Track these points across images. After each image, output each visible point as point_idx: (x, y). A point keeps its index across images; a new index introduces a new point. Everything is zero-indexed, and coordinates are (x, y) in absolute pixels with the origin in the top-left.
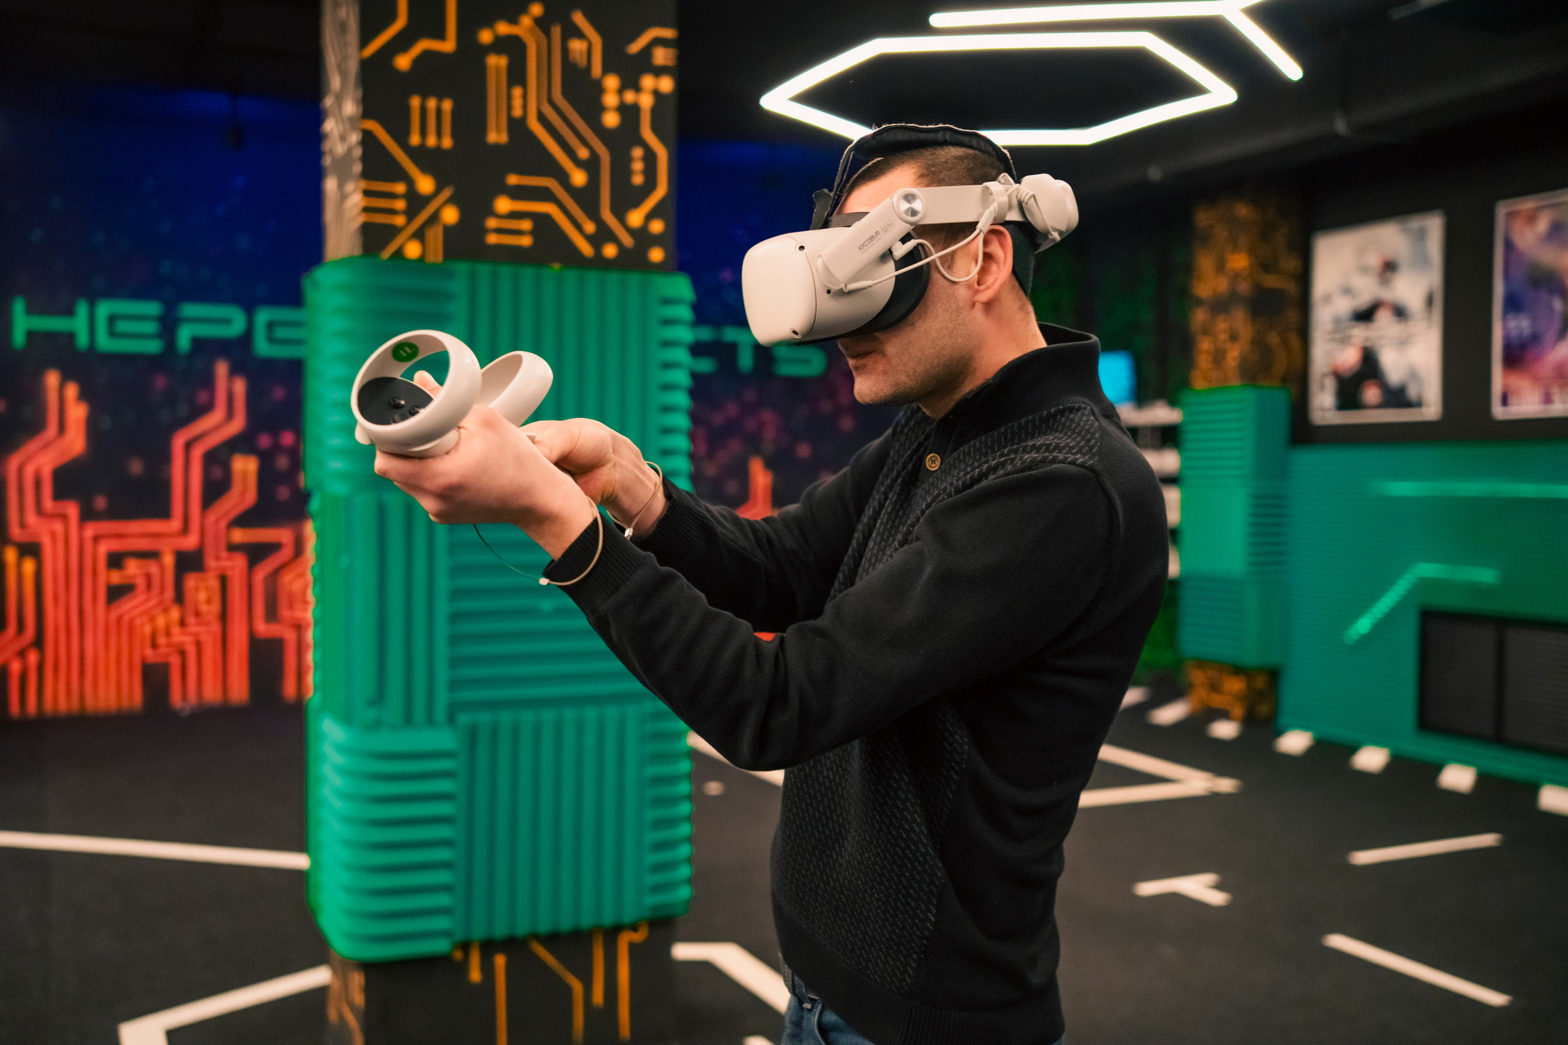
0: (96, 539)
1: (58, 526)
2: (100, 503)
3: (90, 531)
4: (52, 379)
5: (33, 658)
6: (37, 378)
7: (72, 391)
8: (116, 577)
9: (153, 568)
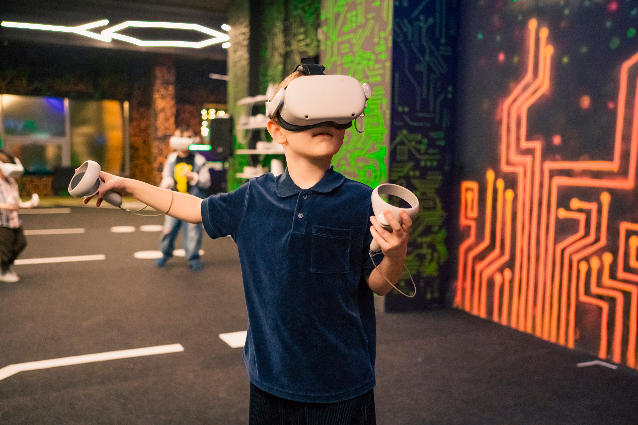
0: (553, 173)
1: (528, 159)
2: (557, 140)
3: (549, 165)
4: (533, 24)
5: (507, 273)
6: (523, 25)
7: (544, 32)
8: (563, 214)
9: (593, 206)
